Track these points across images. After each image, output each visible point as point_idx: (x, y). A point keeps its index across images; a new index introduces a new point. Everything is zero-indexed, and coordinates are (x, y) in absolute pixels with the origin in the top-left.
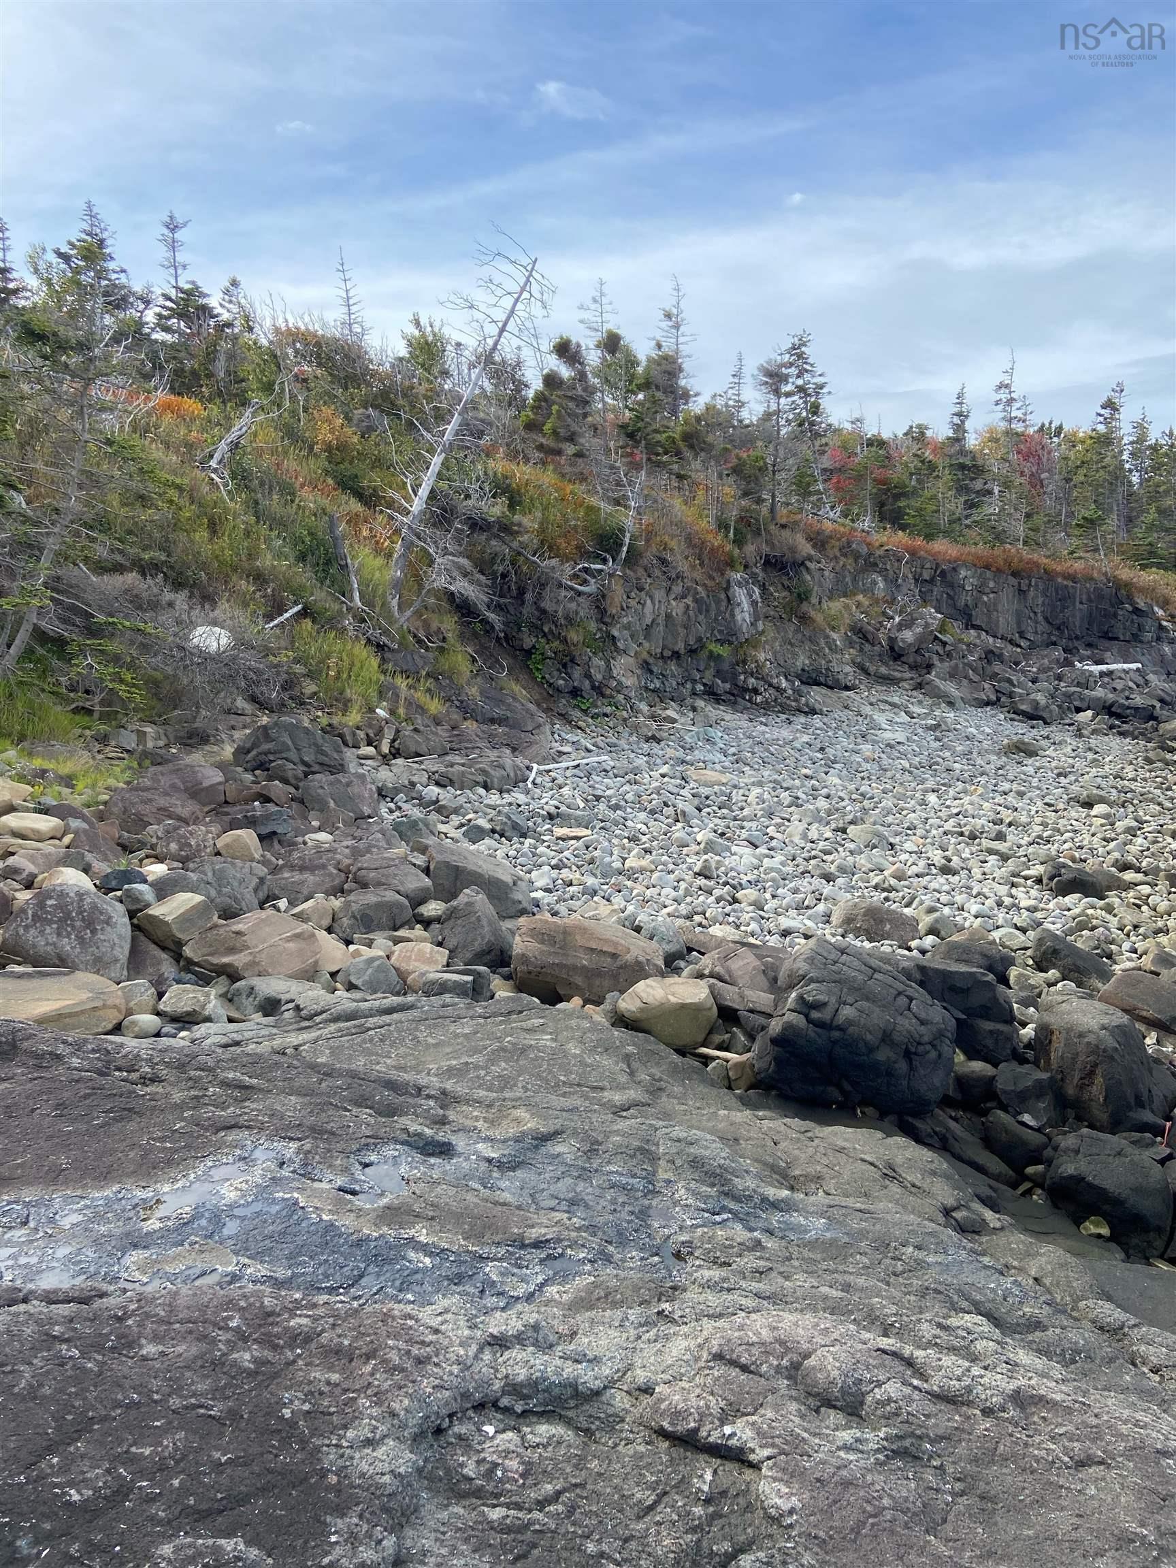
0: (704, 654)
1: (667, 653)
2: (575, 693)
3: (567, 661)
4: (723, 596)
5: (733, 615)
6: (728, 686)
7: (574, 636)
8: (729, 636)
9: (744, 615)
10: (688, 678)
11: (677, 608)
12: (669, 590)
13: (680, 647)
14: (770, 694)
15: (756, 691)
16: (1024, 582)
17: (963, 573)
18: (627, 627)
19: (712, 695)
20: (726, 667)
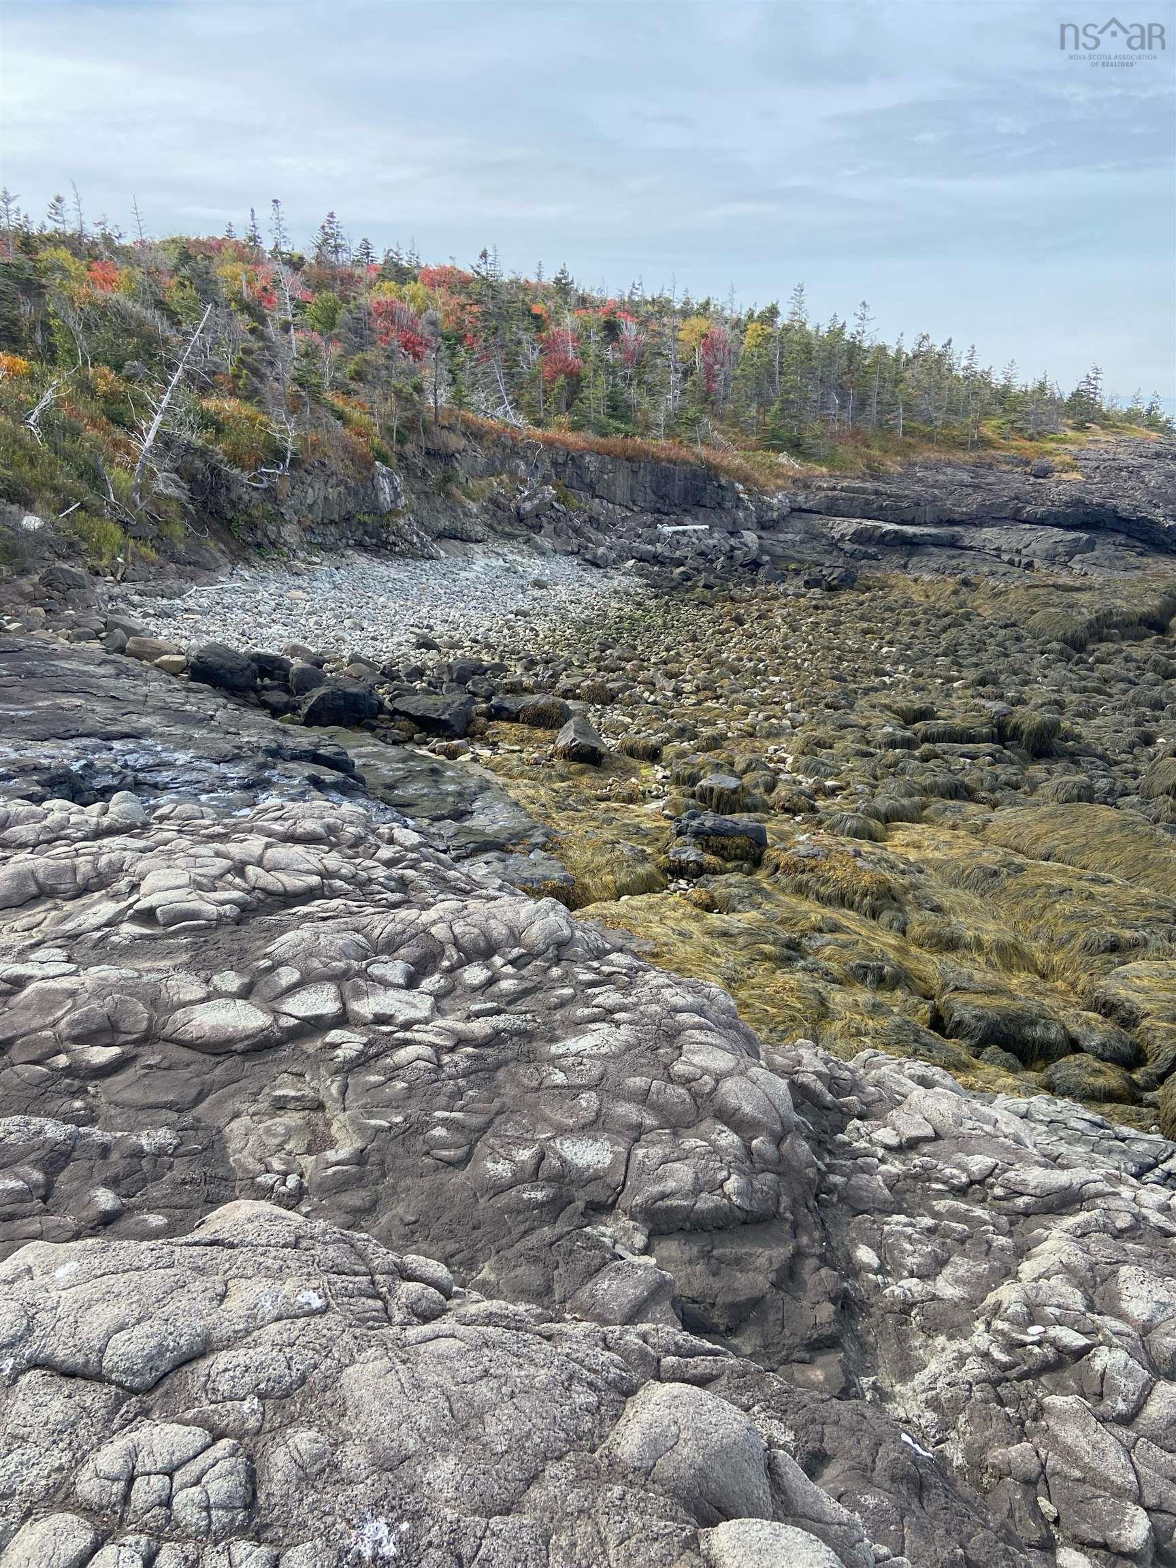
0: (354, 522)
1: (326, 521)
2: (259, 545)
3: (253, 527)
4: (369, 484)
5: (376, 496)
6: (374, 541)
7: (255, 513)
8: (375, 510)
9: (386, 495)
10: (343, 536)
11: (332, 493)
12: (326, 483)
13: (336, 517)
14: (404, 547)
15: (395, 544)
16: (635, 465)
17: (588, 459)
18: (291, 507)
19: (361, 546)
20: (370, 529)
